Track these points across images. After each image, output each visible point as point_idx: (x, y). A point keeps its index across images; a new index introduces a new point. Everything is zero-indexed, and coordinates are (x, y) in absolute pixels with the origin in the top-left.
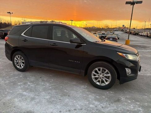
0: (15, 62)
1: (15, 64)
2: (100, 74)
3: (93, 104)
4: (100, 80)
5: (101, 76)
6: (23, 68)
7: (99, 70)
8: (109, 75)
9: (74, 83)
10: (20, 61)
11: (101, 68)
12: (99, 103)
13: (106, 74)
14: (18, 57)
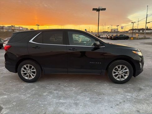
0: (22, 73)
1: (22, 75)
2: (120, 71)
3: (128, 96)
4: (120, 76)
5: (121, 72)
6: (34, 78)
7: (119, 67)
8: (127, 70)
9: (96, 83)
10: (29, 71)
11: (121, 66)
12: (131, 94)
13: (124, 70)
14: (27, 67)
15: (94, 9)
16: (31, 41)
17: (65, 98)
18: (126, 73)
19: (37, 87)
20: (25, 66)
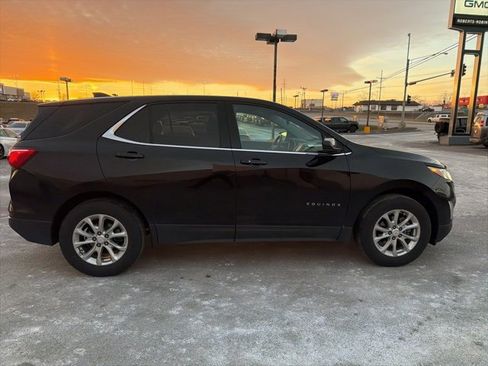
0: (77, 243)
1: (78, 251)
2: (394, 227)
4: (395, 243)
5: (396, 232)
6: (119, 260)
7: (391, 216)
8: (416, 225)
12: (437, 296)
13: (407, 224)
14: (96, 222)
15: (260, 37)
16: (110, 134)
17: (249, 320)
18: (410, 232)
19: (137, 290)
20: (88, 220)
